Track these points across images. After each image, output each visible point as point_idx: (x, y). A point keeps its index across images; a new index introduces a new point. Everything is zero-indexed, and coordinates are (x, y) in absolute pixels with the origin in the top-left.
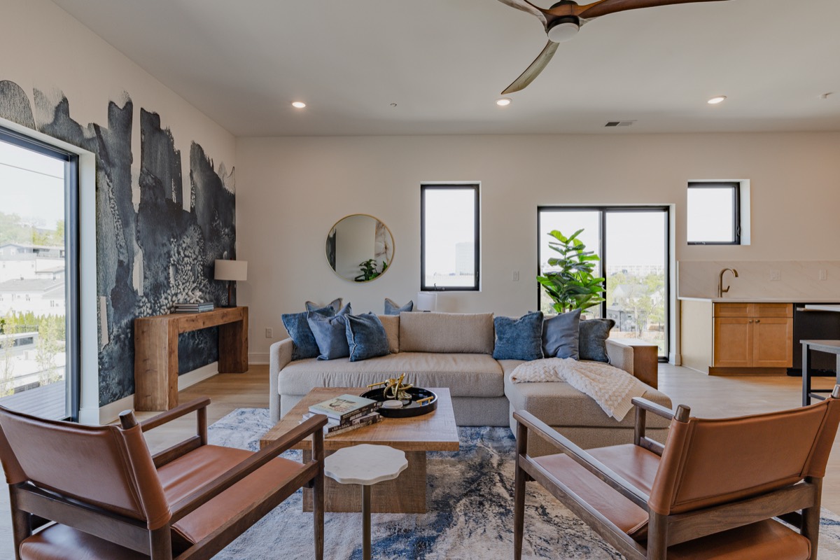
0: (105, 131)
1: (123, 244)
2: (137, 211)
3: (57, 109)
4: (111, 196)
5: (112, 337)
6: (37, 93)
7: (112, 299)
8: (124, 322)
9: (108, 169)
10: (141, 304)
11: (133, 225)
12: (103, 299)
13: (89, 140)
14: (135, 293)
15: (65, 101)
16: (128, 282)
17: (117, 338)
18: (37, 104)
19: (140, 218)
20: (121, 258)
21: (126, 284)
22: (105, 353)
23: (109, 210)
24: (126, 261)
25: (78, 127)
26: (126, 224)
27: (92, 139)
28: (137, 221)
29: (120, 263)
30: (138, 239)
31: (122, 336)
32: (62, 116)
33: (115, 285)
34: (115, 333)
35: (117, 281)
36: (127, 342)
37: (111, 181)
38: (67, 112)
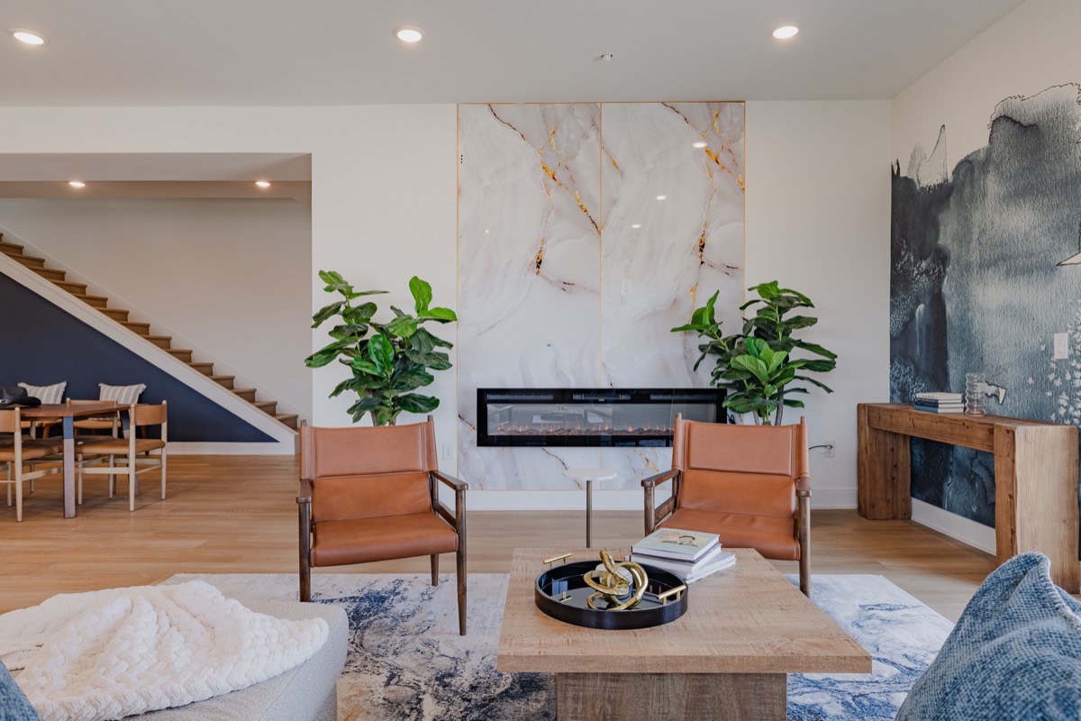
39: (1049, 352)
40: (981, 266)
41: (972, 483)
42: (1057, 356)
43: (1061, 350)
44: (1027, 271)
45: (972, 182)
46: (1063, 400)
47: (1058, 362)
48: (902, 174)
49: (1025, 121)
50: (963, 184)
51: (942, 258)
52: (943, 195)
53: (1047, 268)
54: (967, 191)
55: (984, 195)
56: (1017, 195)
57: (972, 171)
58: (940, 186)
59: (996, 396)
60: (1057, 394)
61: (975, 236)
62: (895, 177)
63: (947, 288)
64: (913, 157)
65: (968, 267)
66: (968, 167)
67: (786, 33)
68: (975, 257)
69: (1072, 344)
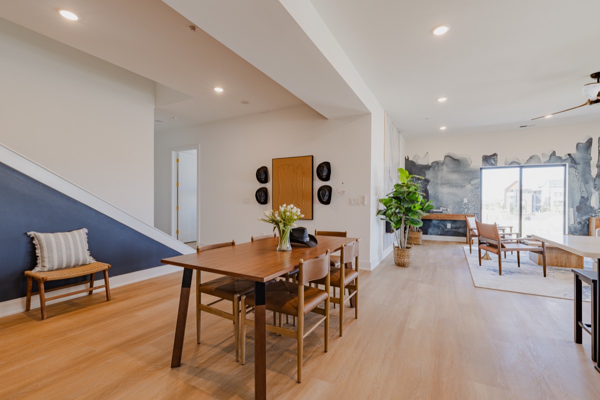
0: (575, 154)
1: (584, 190)
2: (594, 177)
3: (551, 156)
4: (577, 174)
5: (576, 222)
6: (543, 154)
7: (577, 209)
8: (584, 218)
9: (576, 166)
10: (597, 212)
11: (591, 183)
12: (572, 210)
13: (565, 160)
14: (592, 208)
15: (554, 152)
16: (588, 204)
17: (580, 223)
18: (543, 157)
19: (597, 179)
20: (583, 195)
21: (586, 205)
22: (571, 226)
23: (575, 179)
24: (586, 196)
25: (560, 158)
26: (586, 182)
27: (567, 159)
28: (595, 181)
29: (583, 197)
30: (595, 188)
31: (583, 223)
32: (553, 157)
33: (578, 205)
34: (578, 220)
35: (580, 203)
36: (586, 225)
37: (577, 170)
38: (555, 155)
39: (462, 201)
40: (441, 184)
41: (439, 228)
42: (464, 202)
43: (466, 201)
44: (457, 186)
45: (438, 167)
46: (466, 210)
47: (465, 204)
48: (410, 159)
49: (455, 158)
50: (435, 166)
51: (427, 181)
52: (427, 167)
53: (462, 187)
54: (436, 168)
55: (442, 170)
56: (454, 171)
57: (438, 164)
58: (426, 166)
59: (447, 210)
60: (464, 209)
61: (440, 177)
62: (407, 160)
63: (428, 187)
64: (415, 156)
65: (437, 184)
66: (437, 163)
67: (443, 128)
68: (439, 182)
69: (468, 200)
